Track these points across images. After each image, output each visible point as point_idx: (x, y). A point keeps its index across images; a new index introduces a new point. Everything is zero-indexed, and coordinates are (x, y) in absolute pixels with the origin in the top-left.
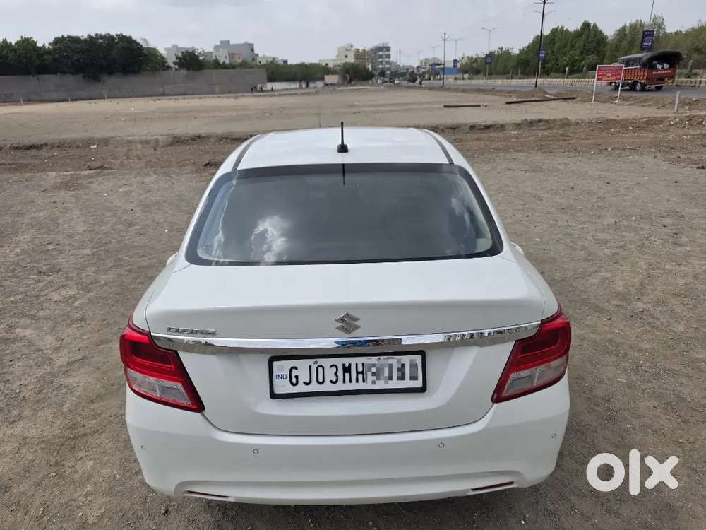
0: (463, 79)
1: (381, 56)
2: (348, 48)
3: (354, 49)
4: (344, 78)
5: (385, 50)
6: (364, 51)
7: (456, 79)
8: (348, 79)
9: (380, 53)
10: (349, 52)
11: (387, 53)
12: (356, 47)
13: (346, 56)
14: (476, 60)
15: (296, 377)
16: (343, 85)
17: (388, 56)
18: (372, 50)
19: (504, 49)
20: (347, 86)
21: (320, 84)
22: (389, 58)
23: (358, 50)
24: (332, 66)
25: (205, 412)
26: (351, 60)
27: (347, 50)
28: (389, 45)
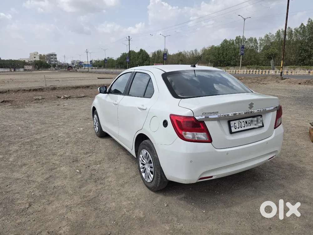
0: (95, 69)
1: (52, 58)
2: (36, 54)
3: (38, 54)
4: (35, 67)
5: (54, 56)
6: (44, 55)
7: (92, 69)
8: (37, 68)
9: (52, 57)
10: (36, 55)
11: (55, 57)
12: (39, 53)
13: (35, 57)
14: (99, 61)
15: (236, 126)
16: (35, 70)
17: (56, 58)
18: (47, 55)
19: (110, 58)
20: (37, 71)
21: (22, 70)
22: (57, 59)
23: (41, 55)
24: (28, 61)
25: (212, 143)
26: (38, 59)
27: (35, 54)
28: (56, 54)
